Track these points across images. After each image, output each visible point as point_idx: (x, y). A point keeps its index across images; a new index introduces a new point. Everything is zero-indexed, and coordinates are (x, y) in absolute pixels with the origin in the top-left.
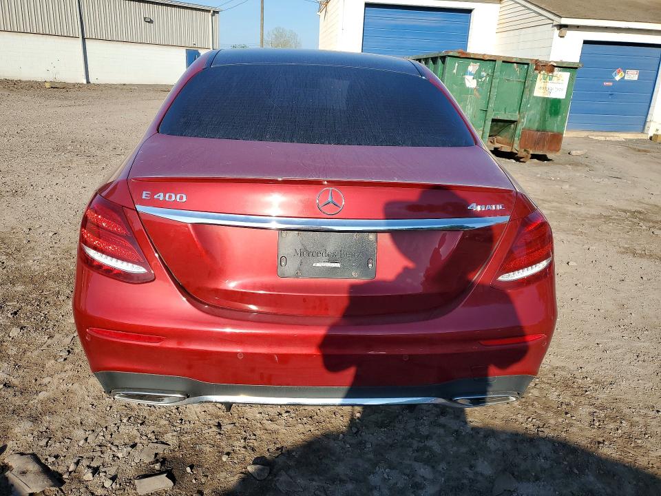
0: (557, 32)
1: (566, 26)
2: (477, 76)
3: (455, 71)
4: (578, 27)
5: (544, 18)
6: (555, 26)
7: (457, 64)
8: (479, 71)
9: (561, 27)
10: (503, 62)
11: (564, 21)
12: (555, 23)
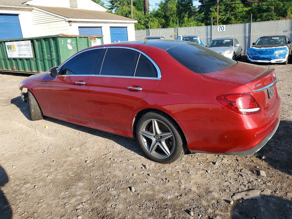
0: (68, 24)
1: (71, 21)
2: (71, 44)
3: (63, 43)
4: (75, 21)
5: (59, 18)
6: (67, 21)
7: (63, 40)
8: (72, 42)
9: (69, 22)
10: (79, 37)
11: (71, 19)
12: (66, 20)
